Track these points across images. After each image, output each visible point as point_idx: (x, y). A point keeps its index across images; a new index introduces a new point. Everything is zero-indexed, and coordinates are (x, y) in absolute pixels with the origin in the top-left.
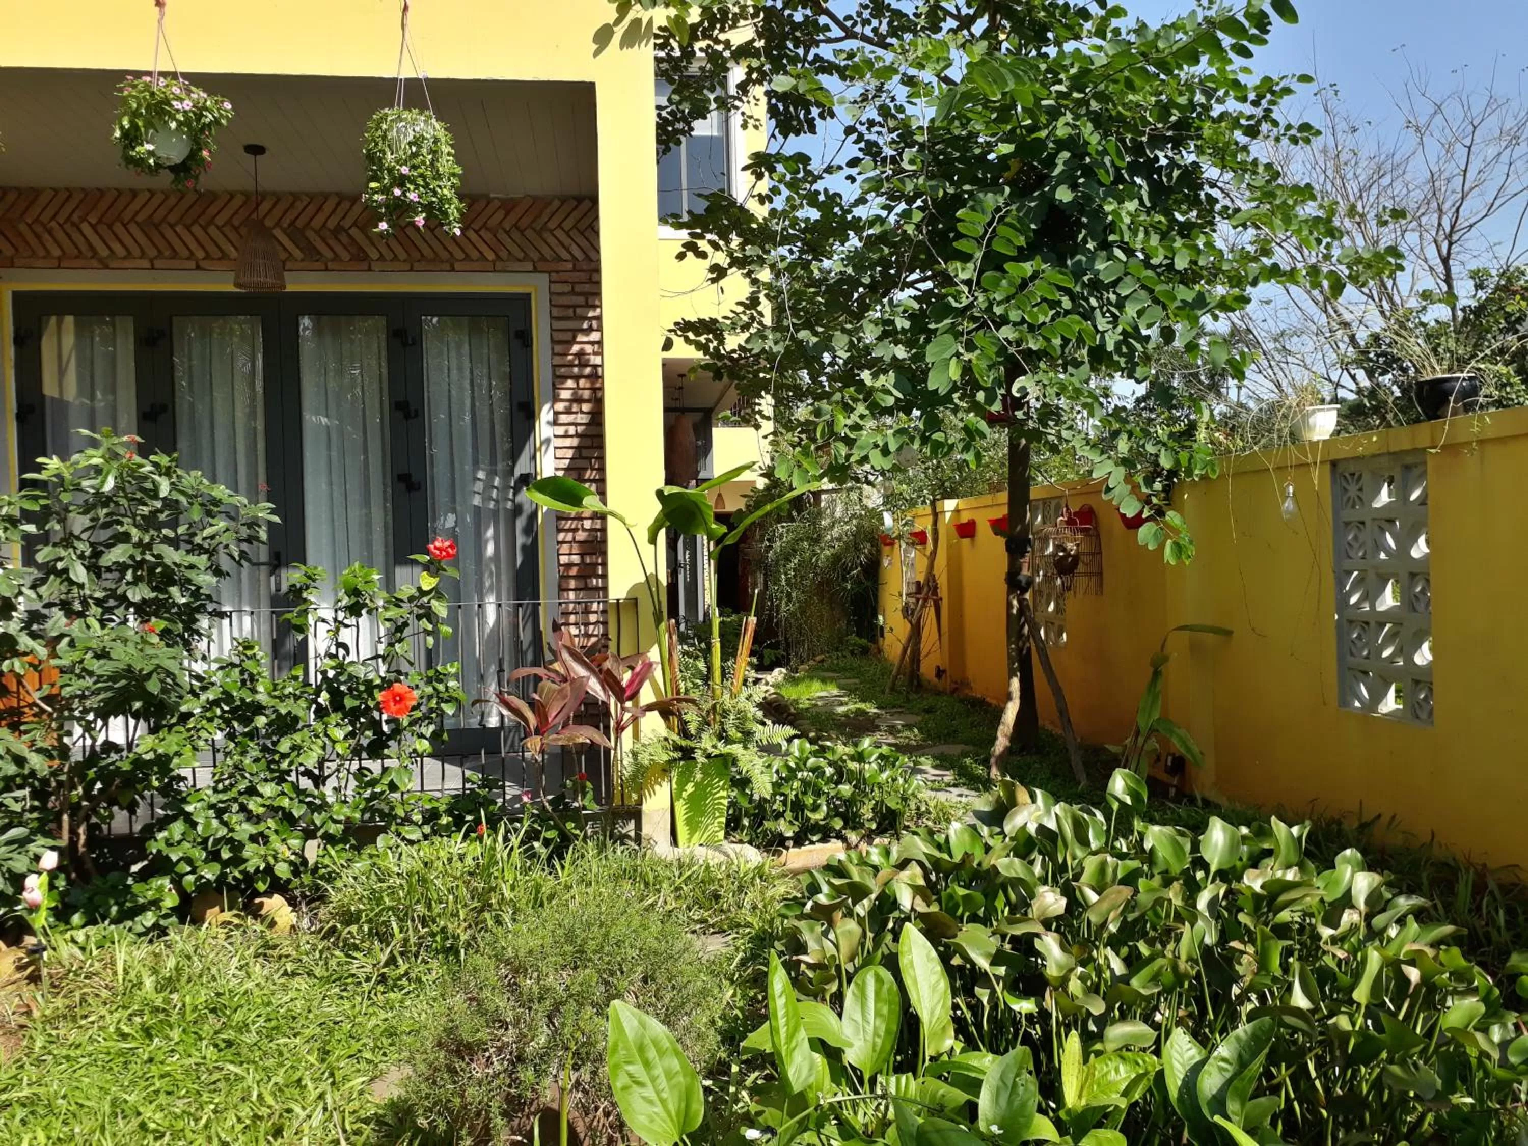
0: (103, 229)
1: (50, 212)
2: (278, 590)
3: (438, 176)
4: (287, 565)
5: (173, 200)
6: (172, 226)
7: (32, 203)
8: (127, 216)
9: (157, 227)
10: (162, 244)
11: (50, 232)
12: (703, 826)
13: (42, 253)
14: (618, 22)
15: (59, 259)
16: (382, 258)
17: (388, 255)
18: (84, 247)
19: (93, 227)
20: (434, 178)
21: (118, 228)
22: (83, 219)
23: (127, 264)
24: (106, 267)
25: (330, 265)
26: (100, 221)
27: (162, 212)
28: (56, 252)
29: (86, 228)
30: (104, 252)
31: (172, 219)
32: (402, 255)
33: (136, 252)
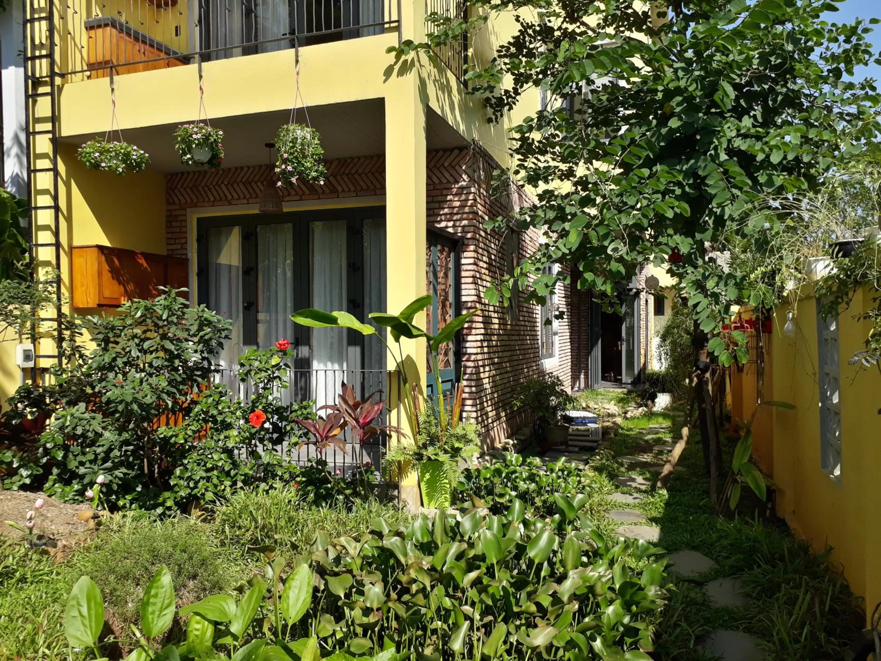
0: (230, 187)
1: (210, 181)
2: (297, 356)
3: (305, 157)
4: (301, 345)
5: (257, 170)
6: (256, 183)
7: (204, 177)
8: (239, 180)
9: (250, 183)
10: (251, 191)
11: (210, 190)
12: (436, 498)
13: (207, 200)
14: (396, 63)
15: (213, 202)
16: (343, 191)
17: (347, 189)
18: (222, 195)
19: (226, 186)
20: (303, 158)
21: (235, 185)
22: (222, 183)
23: (238, 202)
24: (230, 204)
25: (321, 196)
26: (228, 183)
27: (252, 177)
28: (212, 199)
29: (223, 186)
30: (230, 197)
31: (256, 179)
32: (353, 189)
33: (242, 197)
